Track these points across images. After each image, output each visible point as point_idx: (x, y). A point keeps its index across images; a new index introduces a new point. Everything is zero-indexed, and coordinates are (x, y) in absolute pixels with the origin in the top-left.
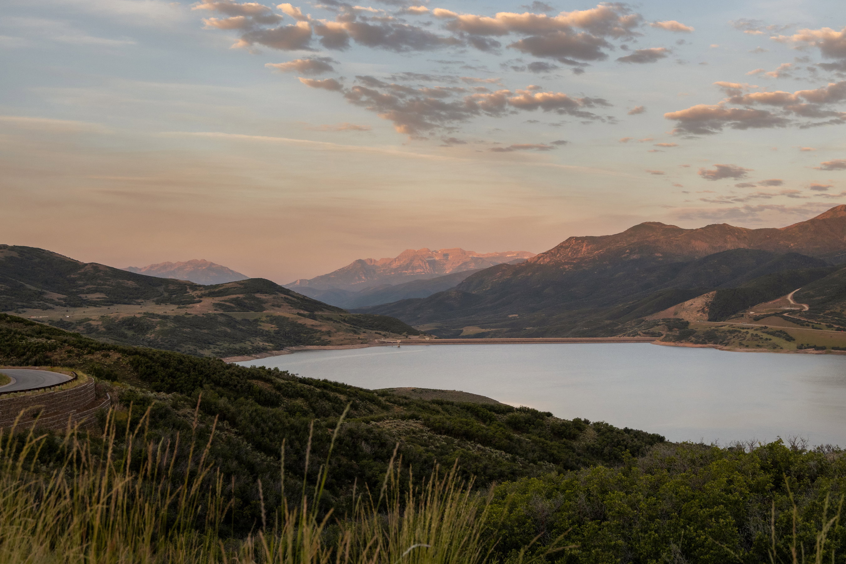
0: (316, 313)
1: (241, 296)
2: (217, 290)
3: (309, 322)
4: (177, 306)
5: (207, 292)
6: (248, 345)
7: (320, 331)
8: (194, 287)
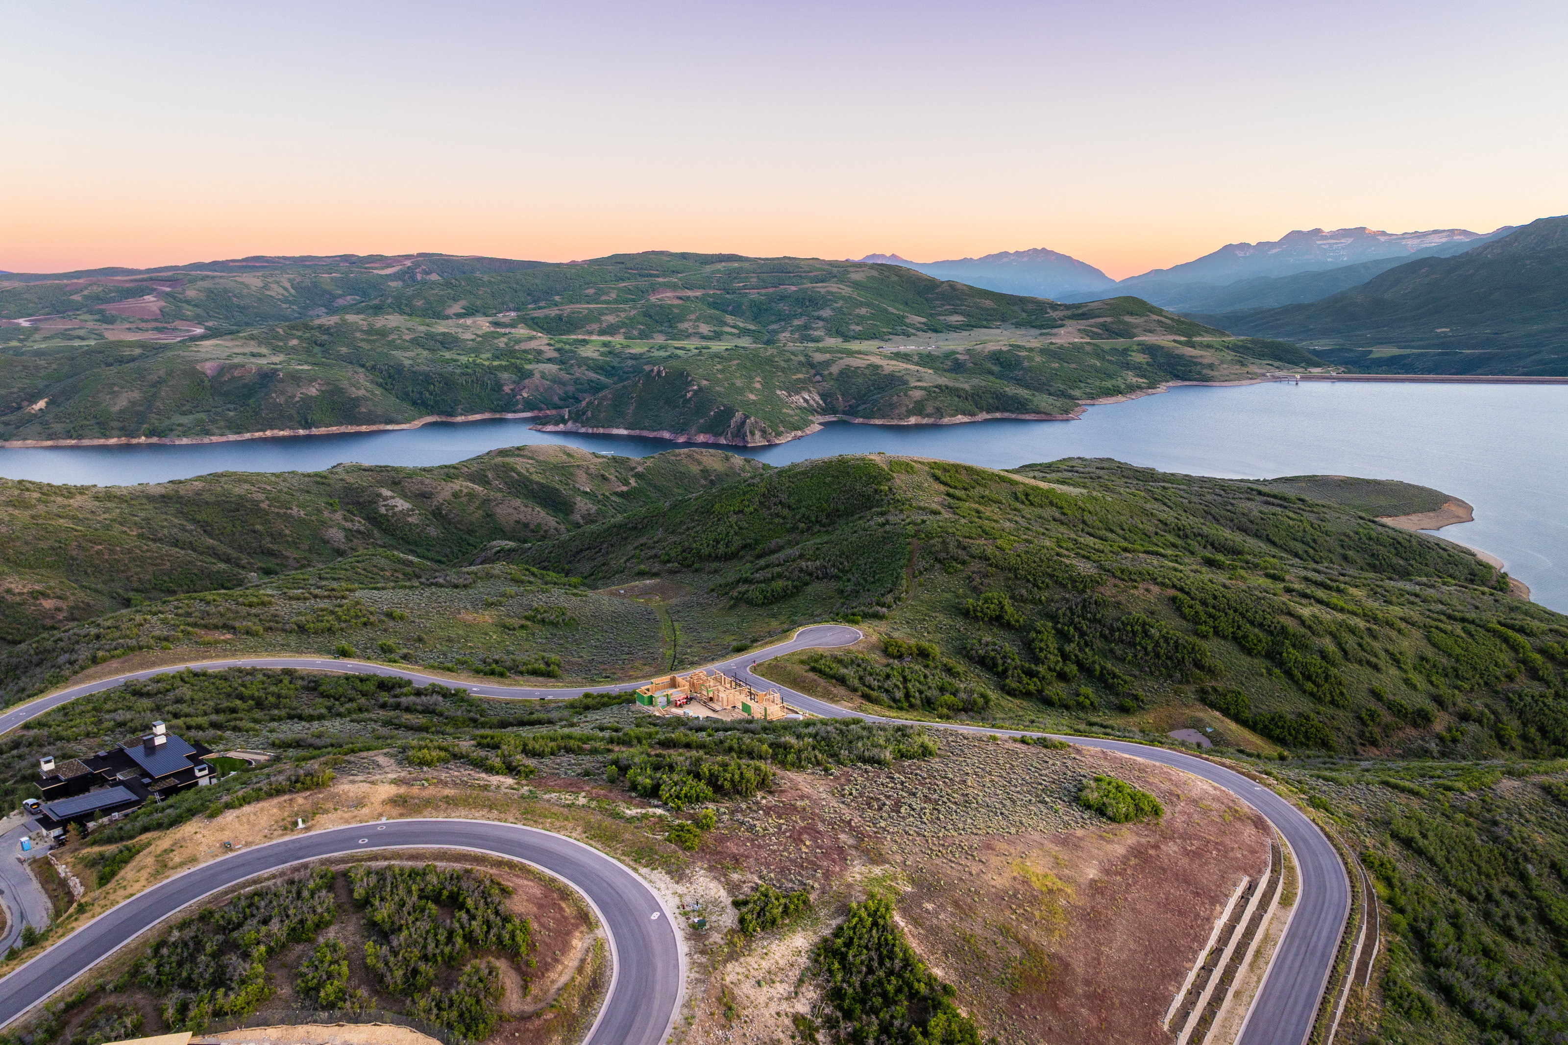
0: (1194, 339)
1: (1109, 319)
2: (1080, 311)
3: (1189, 351)
4: (1038, 332)
5: (1069, 313)
6: (1120, 382)
7: (1200, 364)
8: (1054, 306)
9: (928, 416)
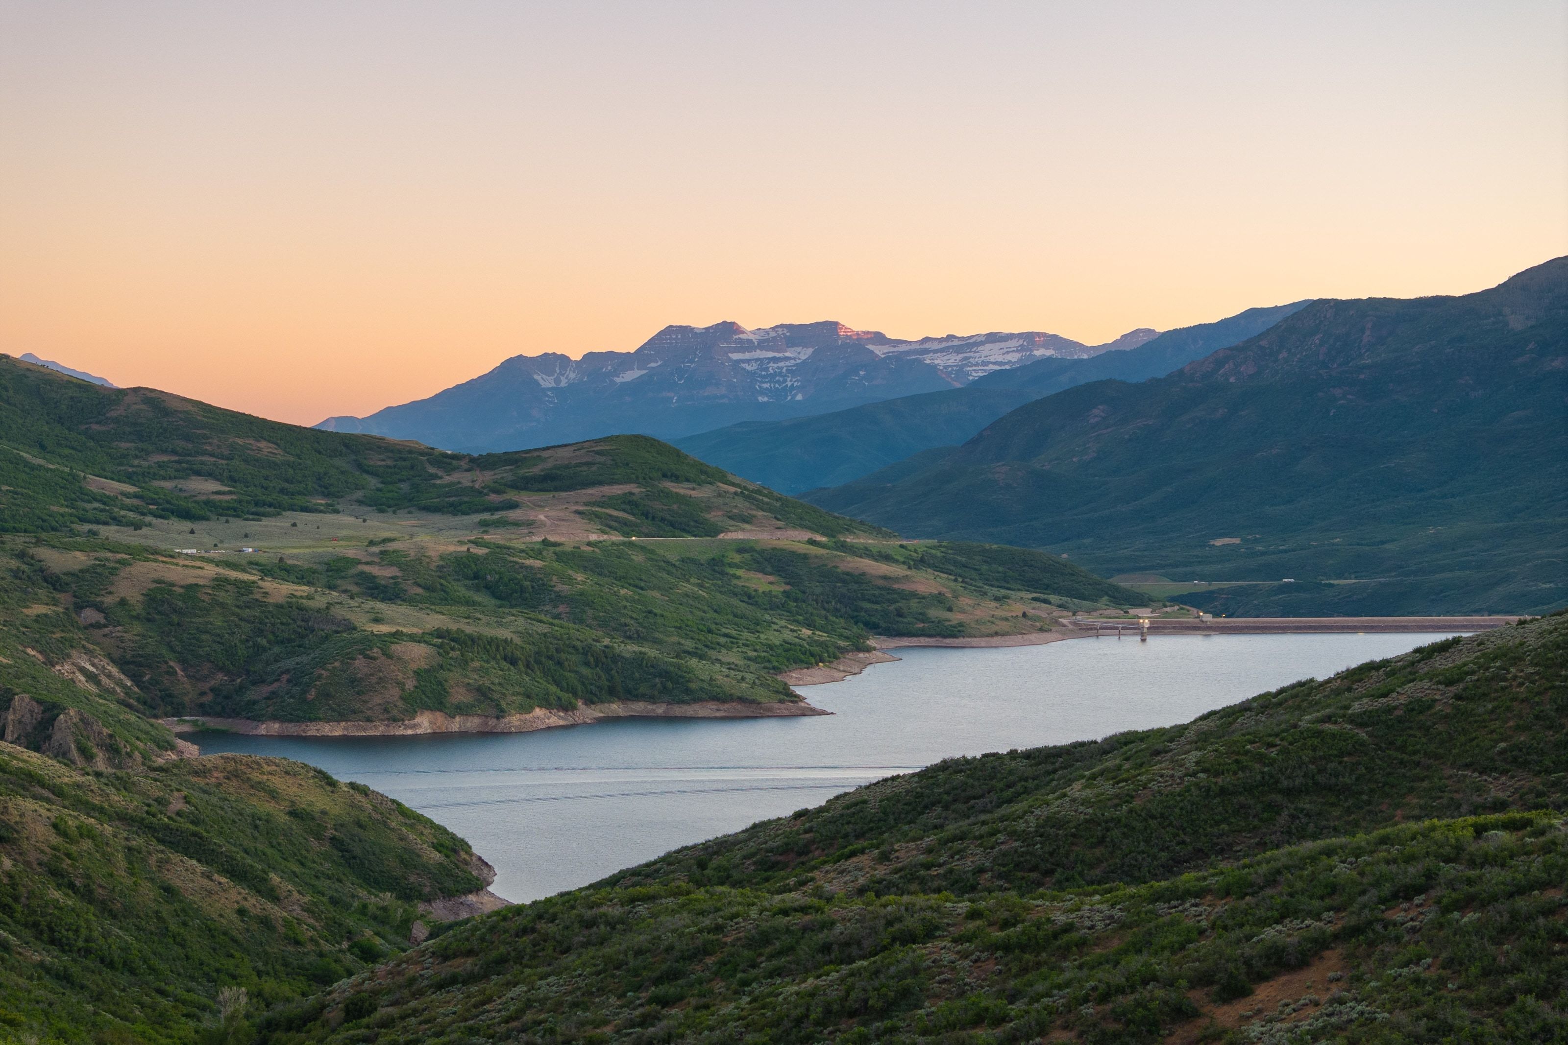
0: (846, 540)
1: (629, 489)
2: (533, 470)
3: (859, 566)
9: (461, 710)
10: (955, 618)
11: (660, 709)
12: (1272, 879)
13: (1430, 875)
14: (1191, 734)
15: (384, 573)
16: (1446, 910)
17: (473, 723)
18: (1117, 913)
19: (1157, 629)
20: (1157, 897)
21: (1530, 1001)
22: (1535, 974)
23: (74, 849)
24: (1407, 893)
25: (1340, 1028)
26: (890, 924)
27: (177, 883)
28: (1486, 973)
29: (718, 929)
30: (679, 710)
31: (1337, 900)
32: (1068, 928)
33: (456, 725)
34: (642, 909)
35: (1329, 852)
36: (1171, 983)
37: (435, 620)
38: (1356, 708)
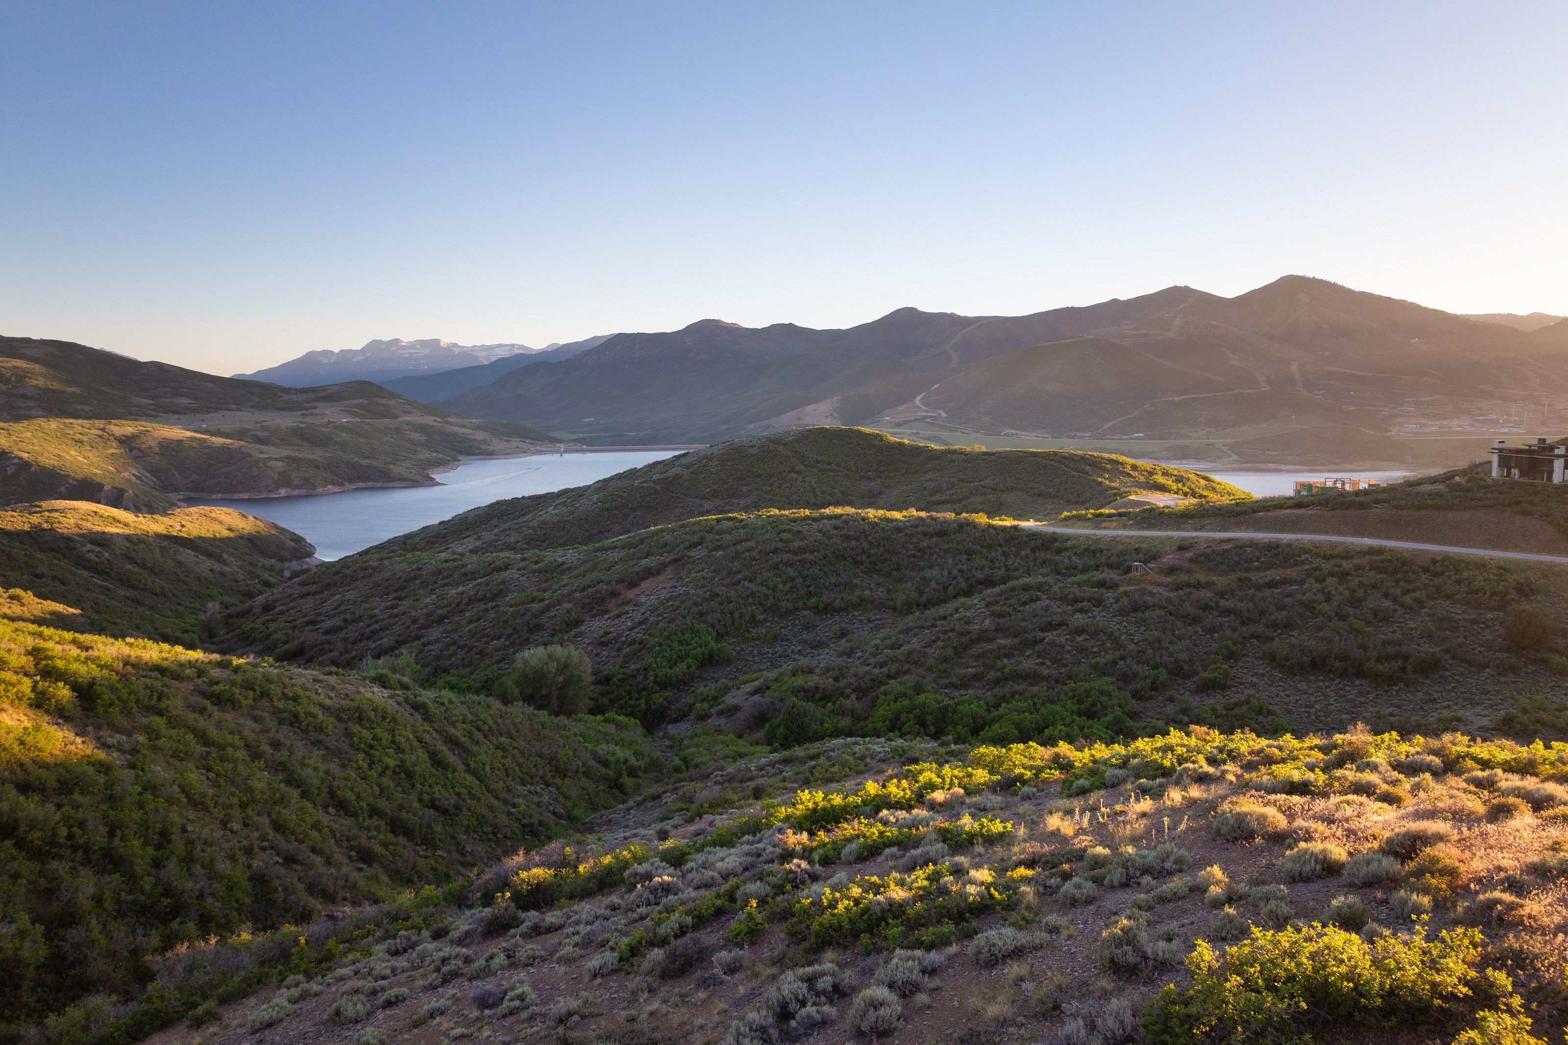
5: (311, 396)
7: (474, 441)
9: (298, 487)
10: (491, 448)
11: (379, 485)
12: (642, 541)
13: (702, 538)
14: (592, 488)
15: (262, 434)
16: (711, 551)
17: (303, 492)
18: (581, 556)
19: (566, 451)
20: (597, 550)
21: (746, 583)
22: (747, 573)
23: (136, 548)
24: (694, 545)
25: (676, 597)
26: (490, 564)
27: (183, 560)
28: (729, 574)
29: (420, 569)
30: (386, 485)
31: (668, 549)
32: (563, 563)
33: (296, 492)
34: (386, 562)
35: (662, 531)
36: (609, 583)
37: (285, 452)
38: (654, 477)
